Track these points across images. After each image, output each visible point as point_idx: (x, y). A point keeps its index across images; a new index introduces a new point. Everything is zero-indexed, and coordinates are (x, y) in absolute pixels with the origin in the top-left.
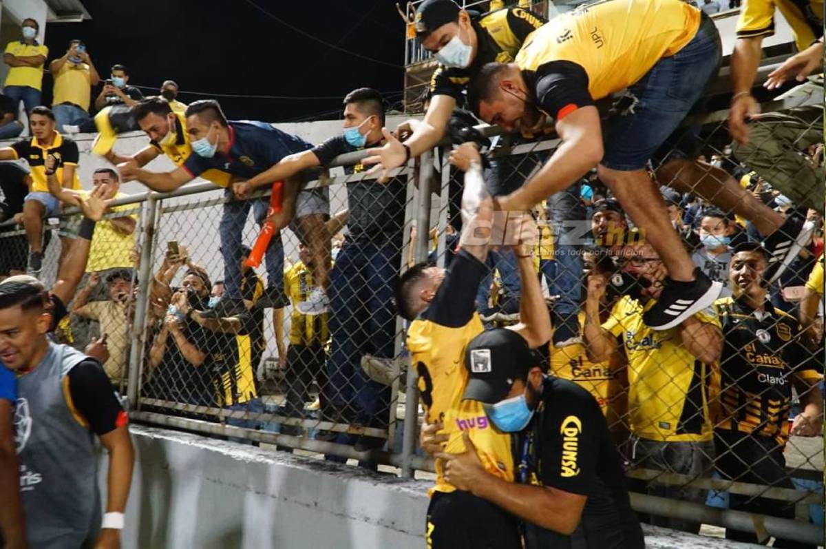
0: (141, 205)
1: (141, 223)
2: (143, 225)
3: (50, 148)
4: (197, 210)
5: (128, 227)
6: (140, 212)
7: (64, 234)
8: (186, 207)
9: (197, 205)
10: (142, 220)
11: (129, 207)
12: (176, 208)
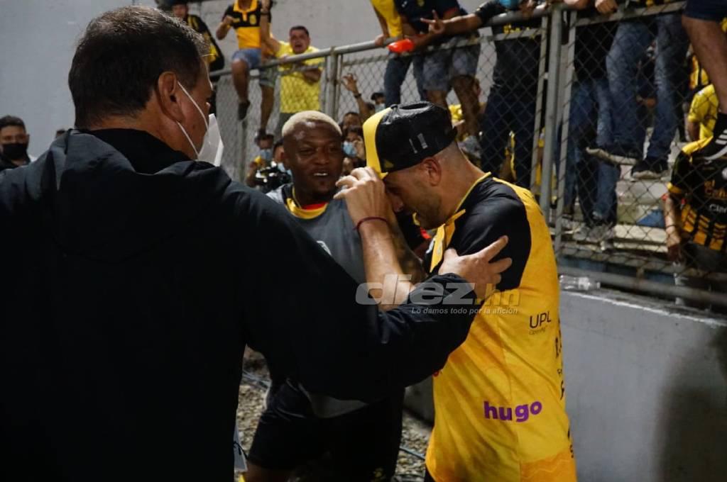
0: (326, 60)
1: (326, 75)
2: (329, 76)
3: (248, 11)
4: (371, 64)
5: (316, 77)
6: (325, 65)
7: (264, 83)
8: (362, 62)
9: (370, 60)
10: (326, 72)
11: (317, 61)
12: (354, 63)
